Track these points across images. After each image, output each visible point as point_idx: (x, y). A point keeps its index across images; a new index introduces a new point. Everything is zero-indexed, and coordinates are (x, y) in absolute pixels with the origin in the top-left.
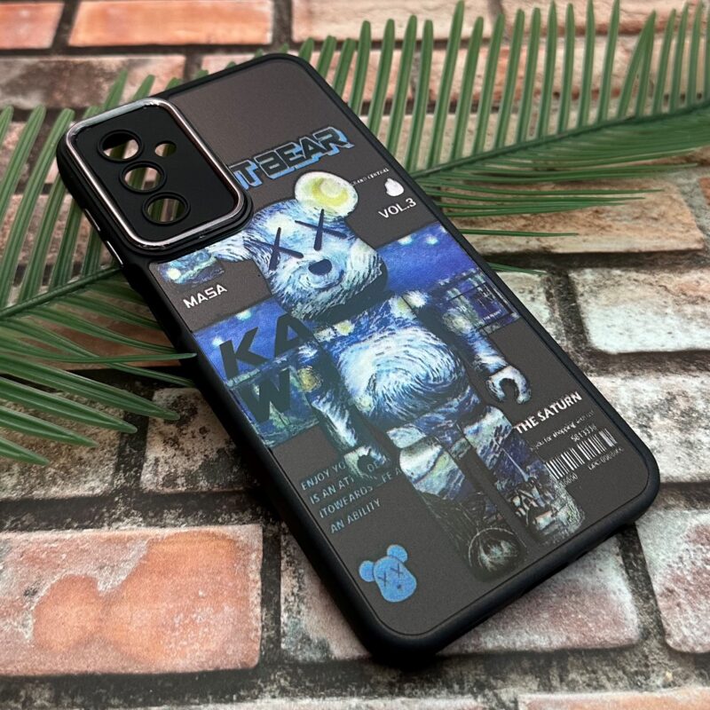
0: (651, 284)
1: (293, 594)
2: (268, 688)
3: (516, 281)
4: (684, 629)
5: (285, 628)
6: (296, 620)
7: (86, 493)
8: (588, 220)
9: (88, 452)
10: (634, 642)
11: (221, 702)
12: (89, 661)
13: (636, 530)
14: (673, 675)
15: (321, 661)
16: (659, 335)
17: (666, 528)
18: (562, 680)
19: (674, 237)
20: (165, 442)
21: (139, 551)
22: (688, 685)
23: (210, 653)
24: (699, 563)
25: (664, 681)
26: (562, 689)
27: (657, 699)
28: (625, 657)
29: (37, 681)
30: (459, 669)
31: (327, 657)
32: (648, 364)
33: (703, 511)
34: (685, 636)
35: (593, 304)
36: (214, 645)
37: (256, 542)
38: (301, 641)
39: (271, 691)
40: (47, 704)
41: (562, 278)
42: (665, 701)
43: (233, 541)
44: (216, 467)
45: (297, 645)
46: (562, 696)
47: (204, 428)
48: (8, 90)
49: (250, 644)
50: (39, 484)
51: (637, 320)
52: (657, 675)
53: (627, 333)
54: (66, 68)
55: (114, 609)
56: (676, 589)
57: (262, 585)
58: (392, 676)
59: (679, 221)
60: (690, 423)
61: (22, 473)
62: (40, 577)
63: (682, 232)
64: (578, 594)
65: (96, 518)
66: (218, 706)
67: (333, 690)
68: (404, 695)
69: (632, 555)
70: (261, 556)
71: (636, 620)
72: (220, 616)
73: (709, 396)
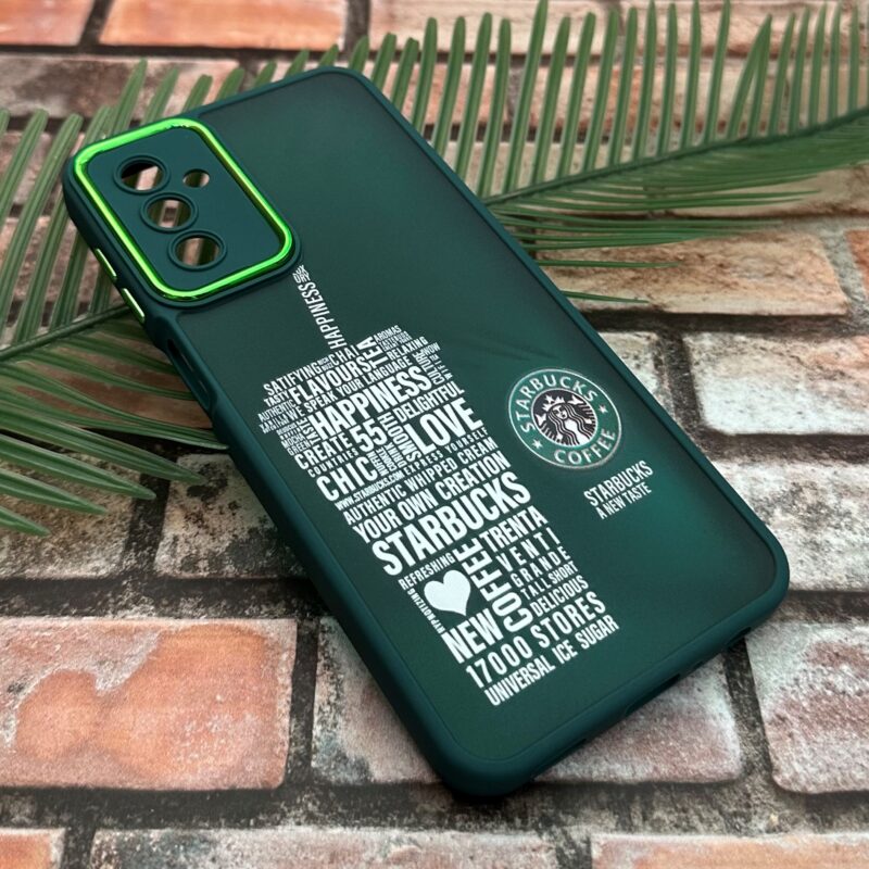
0: (781, 354)
1: (329, 703)
2: (293, 813)
3: (619, 344)
4: (795, 764)
5: (317, 743)
6: (331, 734)
7: (89, 574)
8: (710, 274)
9: (94, 526)
10: (735, 778)
11: (235, 828)
12: (81, 772)
13: (745, 645)
14: (780, 818)
15: (360, 784)
16: (786, 414)
17: (781, 643)
18: (645, 819)
19: (812, 300)
20: (187, 518)
21: (148, 645)
22: (796, 830)
23: (226, 768)
24: (818, 688)
25: (768, 825)
26: (645, 829)
27: (757, 846)
28: (722, 794)
29: (17, 794)
30: (522, 799)
31: (366, 779)
32: (771, 448)
33: (827, 625)
34: (796, 773)
35: (710, 375)
36: (231, 760)
37: (289, 641)
38: (335, 759)
39: (295, 817)
40: (27, 820)
41: (674, 342)
42: (768, 849)
43: (261, 638)
44: (246, 550)
45: (330, 764)
46: (644, 837)
47: (234, 502)
48: (24, 92)
49: (273, 760)
50: (34, 560)
51: (762, 396)
52: (760, 818)
53: (749, 411)
54: (95, 70)
55: (114, 712)
56: (789, 716)
57: (293, 691)
58: (442, 804)
59: (819, 281)
60: (817, 521)
61: (13, 547)
62: (27, 670)
63: (822, 294)
64: (671, 718)
65: (99, 603)
66: (232, 831)
67: (370, 818)
68: (454, 828)
69: (738, 674)
70: (293, 657)
71: (738, 752)
72: (240, 725)
73: (842, 490)
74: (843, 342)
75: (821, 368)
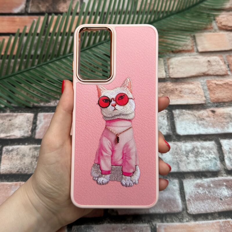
4: (191, 208)
8: (178, 94)
10: (181, 211)
14: (188, 219)
28: (178, 215)
41: (171, 112)
52: (185, 219)
53: (185, 129)
71: (181, 206)
73: (202, 148)
74: (204, 111)
75: (199, 117)
